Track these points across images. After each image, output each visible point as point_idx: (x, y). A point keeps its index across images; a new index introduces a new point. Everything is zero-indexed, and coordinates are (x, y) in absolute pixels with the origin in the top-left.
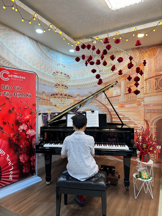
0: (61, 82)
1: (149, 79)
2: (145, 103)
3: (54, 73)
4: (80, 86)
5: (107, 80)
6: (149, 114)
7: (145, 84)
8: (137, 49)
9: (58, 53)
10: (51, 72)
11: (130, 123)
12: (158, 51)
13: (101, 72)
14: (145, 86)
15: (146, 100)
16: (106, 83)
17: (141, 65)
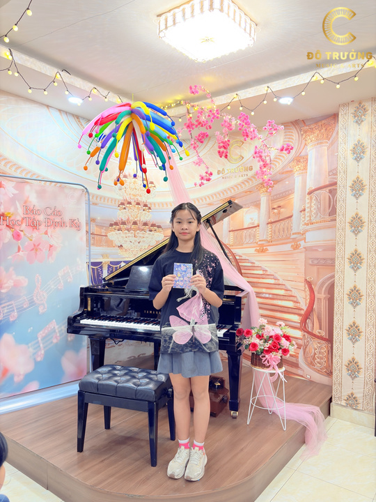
0: (135, 195)
1: (317, 192)
2: (308, 245)
5: (232, 191)
6: (315, 268)
7: (307, 201)
8: (293, 125)
10: (111, 176)
11: (277, 286)
12: (336, 129)
13: (221, 175)
14: (307, 205)
15: (309, 236)
17: (301, 160)
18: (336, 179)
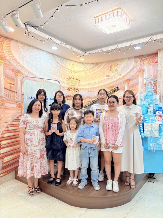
0: (73, 86)
3: (67, 79)
4: (90, 89)
5: (113, 84)
7: (144, 88)
8: (139, 57)
9: (71, 62)
10: (65, 78)
12: (156, 59)
13: (108, 77)
14: (144, 89)
16: (112, 87)
17: (141, 71)
18: (157, 79)
